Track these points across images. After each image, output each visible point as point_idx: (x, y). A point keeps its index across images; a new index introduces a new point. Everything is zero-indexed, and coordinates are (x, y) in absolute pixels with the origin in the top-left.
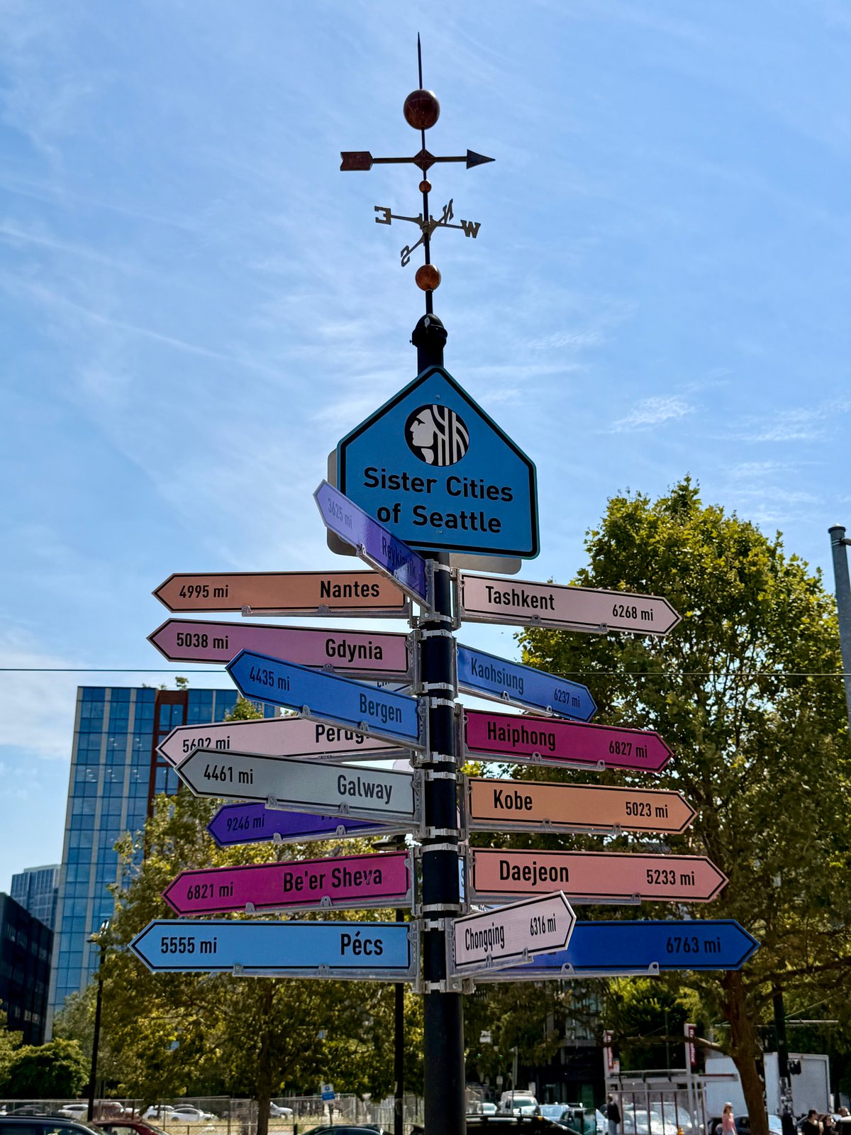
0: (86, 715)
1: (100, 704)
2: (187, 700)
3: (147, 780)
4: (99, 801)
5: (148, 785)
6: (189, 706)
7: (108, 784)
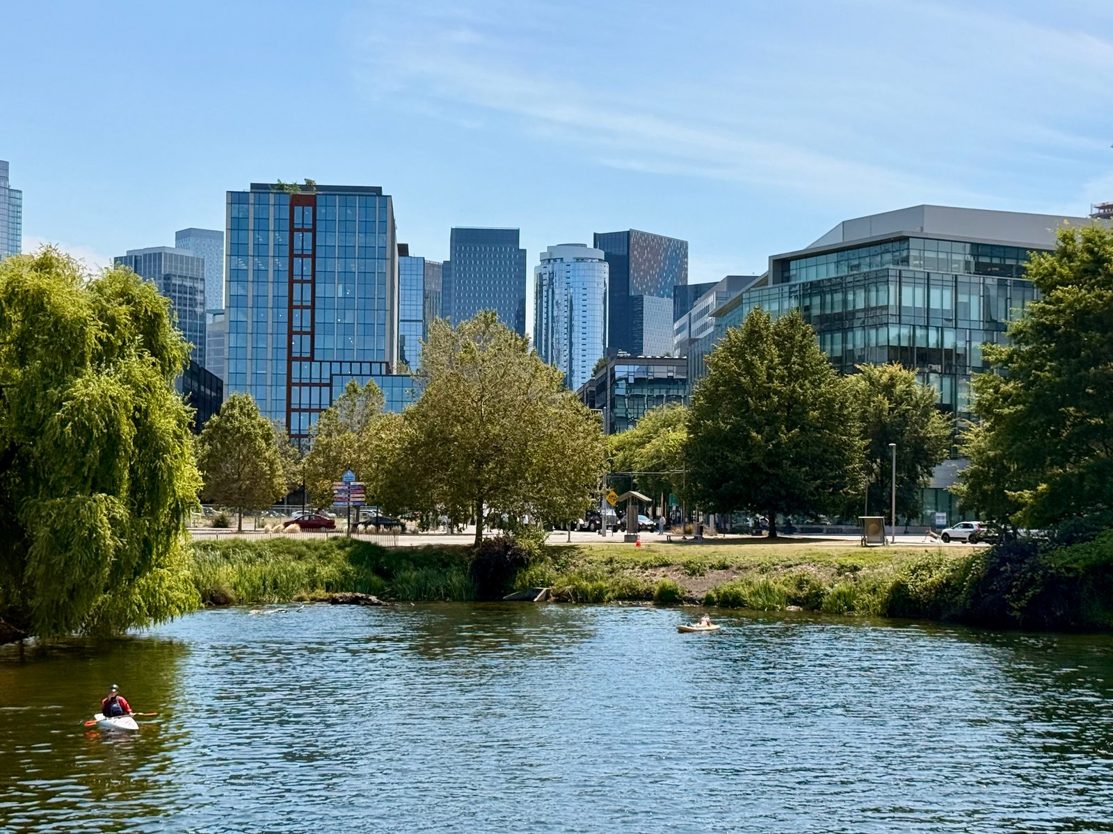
0: (235, 214)
1: (246, 206)
2: (316, 203)
3: (287, 268)
4: (250, 285)
5: (287, 273)
6: (318, 208)
7: (257, 271)
